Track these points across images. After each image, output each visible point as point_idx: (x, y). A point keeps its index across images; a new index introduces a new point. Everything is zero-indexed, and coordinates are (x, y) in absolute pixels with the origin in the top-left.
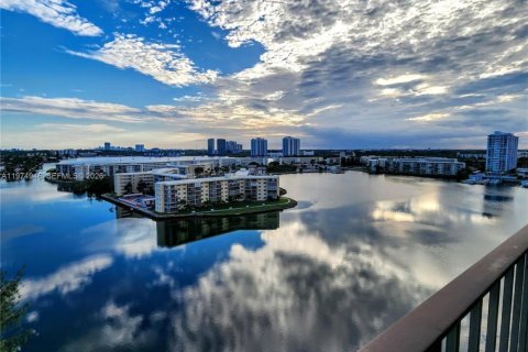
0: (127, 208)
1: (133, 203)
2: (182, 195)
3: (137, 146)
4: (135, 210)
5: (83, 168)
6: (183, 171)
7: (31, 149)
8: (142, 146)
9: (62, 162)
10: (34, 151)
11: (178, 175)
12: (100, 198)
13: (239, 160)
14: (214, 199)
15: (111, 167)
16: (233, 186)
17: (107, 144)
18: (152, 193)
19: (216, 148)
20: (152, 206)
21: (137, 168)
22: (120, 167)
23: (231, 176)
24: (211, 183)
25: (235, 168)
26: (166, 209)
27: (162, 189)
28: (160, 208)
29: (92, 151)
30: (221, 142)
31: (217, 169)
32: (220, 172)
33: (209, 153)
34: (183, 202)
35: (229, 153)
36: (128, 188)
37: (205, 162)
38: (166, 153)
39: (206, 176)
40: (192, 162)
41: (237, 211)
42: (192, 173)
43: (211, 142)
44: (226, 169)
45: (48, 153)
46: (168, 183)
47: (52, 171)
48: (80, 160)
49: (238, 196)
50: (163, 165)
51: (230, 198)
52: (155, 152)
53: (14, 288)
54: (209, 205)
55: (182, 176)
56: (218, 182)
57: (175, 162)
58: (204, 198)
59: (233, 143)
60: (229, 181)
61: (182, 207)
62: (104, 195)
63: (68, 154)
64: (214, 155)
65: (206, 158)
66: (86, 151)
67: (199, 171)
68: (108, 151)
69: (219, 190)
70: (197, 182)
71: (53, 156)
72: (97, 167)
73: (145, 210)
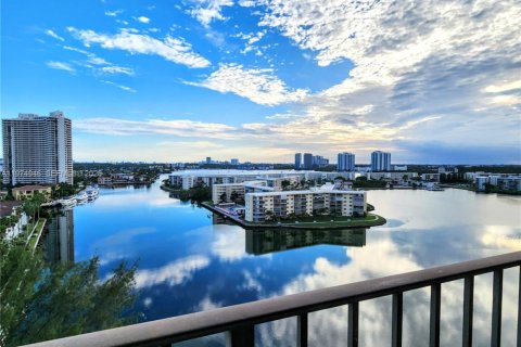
0: (221, 215)
1: (226, 211)
2: (269, 206)
3: (232, 160)
4: (228, 218)
5: (189, 178)
6: (271, 184)
7: (151, 162)
8: (236, 160)
9: (174, 174)
10: (154, 164)
11: (266, 188)
12: (200, 205)
13: (324, 174)
14: (299, 211)
15: (210, 179)
16: (318, 199)
17: (209, 159)
18: (243, 203)
19: (302, 162)
20: (242, 215)
21: (231, 180)
22: (217, 179)
23: (316, 190)
24: (296, 196)
25: (321, 182)
26: (254, 219)
27: (251, 200)
28: (249, 217)
29: (196, 164)
30: (308, 157)
31: (303, 182)
32: (306, 185)
33: (296, 167)
34: (269, 213)
35: (315, 167)
36: (223, 197)
37: (292, 176)
38: (257, 167)
39: (292, 189)
40: (280, 176)
41: (321, 225)
42: (279, 186)
43: (298, 156)
44: (312, 183)
45: (164, 165)
46: (257, 194)
47: (166, 181)
48: (187, 172)
49: (323, 210)
50: (253, 178)
51: (314, 211)
52: (247, 166)
53: (131, 275)
54: (293, 217)
55: (269, 188)
56: (304, 195)
57: (264, 176)
58: (290, 210)
59: (319, 158)
60: (314, 195)
61: (268, 217)
62: (204, 203)
63: (178, 167)
64: (300, 169)
65: (293, 171)
66: (192, 164)
67: (285, 184)
68: (208, 165)
69: (304, 203)
70: (284, 194)
71: (168, 168)
72: (200, 178)
73: (237, 218)
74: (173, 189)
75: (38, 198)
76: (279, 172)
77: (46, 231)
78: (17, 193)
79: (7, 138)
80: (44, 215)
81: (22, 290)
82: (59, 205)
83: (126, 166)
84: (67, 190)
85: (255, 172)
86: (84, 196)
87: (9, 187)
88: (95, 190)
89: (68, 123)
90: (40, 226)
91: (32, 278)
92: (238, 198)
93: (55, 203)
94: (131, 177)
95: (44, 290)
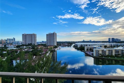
0: (87, 54)
1: (88, 53)
2: (100, 52)
3: (90, 40)
4: (89, 55)
5: (79, 45)
6: (101, 46)
8: (91, 40)
9: (76, 44)
10: (72, 42)
12: (82, 51)
13: (119, 44)
14: (110, 55)
15: (84, 45)
16: (117, 51)
17: (84, 40)
18: (93, 51)
19: (111, 40)
20: (93, 54)
21: (90, 45)
22: (86, 45)
23: (116, 48)
24: (109, 50)
25: (118, 46)
26: (96, 56)
27: (95, 50)
28: (95, 55)
29: (81, 42)
31: (111, 46)
32: (112, 47)
34: (100, 54)
35: (116, 42)
36: (87, 50)
37: (108, 44)
38: (97, 42)
39: (108, 48)
40: (104, 44)
41: (118, 59)
42: (103, 47)
43: (109, 39)
44: (114, 46)
45: (74, 42)
46: (97, 49)
47: (74, 45)
48: (79, 43)
49: (119, 55)
50: (96, 45)
51: (116, 55)
52: (94, 42)
53: (67, 65)
54: (108, 56)
55: (100, 48)
56: (112, 50)
57: (99, 44)
58: (107, 54)
59: (117, 39)
60: (115, 50)
63: (77, 42)
64: (110, 42)
65: (108, 43)
67: (105, 47)
68: (84, 42)
69: (112, 52)
70: (105, 49)
71: (74, 43)
72: (82, 45)
73: (91, 55)
74: (76, 47)
75: (51, 48)
76: (103, 43)
77: (52, 55)
78: (48, 47)
79: (47, 37)
80: (52, 52)
81: (49, 65)
82: (54, 50)
83: (66, 42)
84: (56, 47)
85: (96, 43)
86: (59, 48)
87: (47, 46)
88: (60, 47)
89: (56, 34)
90: (52, 54)
91: (50, 63)
92: (91, 50)
93: (54, 49)
94: (67, 45)
95: (52, 66)
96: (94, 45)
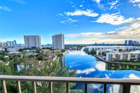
0: (99, 58)
1: (100, 58)
2: (114, 57)
3: (103, 43)
4: (101, 59)
5: (90, 48)
6: (115, 50)
8: (104, 43)
9: (86, 47)
10: (82, 45)
11: (114, 51)
12: (93, 55)
13: (137, 47)
14: (125, 59)
15: (96, 49)
16: (133, 56)
17: (96, 43)
18: (105, 55)
19: (128, 43)
20: (105, 59)
21: (102, 49)
22: (98, 48)
23: (132, 52)
24: (124, 54)
25: (134, 50)
26: (109, 60)
27: (108, 55)
28: (107, 60)
29: (92, 44)
30: (130, 41)
31: (127, 50)
32: (128, 51)
33: (125, 45)
34: (114, 59)
35: (133, 45)
36: (99, 54)
37: (123, 48)
38: (111, 45)
39: (123, 52)
40: (119, 48)
41: (133, 64)
42: (118, 51)
43: (126, 41)
44: (131, 50)
45: (84, 45)
46: (110, 53)
47: (84, 49)
48: (90, 47)
49: (134, 59)
51: (131, 60)
52: (108, 45)
54: (123, 61)
55: (115, 52)
56: (127, 54)
57: (113, 48)
58: (121, 58)
59: (135, 42)
60: (131, 54)
61: (113, 60)
62: (94, 55)
63: (87, 45)
64: (127, 46)
65: (124, 46)
66: (91, 45)
67: (120, 50)
68: (96, 45)
69: (127, 57)
70: (119, 53)
71: (85, 46)
72: (93, 48)
73: (103, 60)
74: (86, 51)
75: (58, 52)
76: (118, 46)
77: (60, 59)
78: (55, 51)
79: (53, 40)
80: (60, 56)
81: (56, 70)
82: (62, 54)
83: (75, 45)
84: (63, 51)
85: (110, 47)
86: (67, 52)
87: (54, 50)
88: (69, 51)
90: (59, 58)
91: (58, 68)
92: (104, 54)
93: (61, 53)
94: (76, 48)
95: (60, 71)
96: (108, 48)
